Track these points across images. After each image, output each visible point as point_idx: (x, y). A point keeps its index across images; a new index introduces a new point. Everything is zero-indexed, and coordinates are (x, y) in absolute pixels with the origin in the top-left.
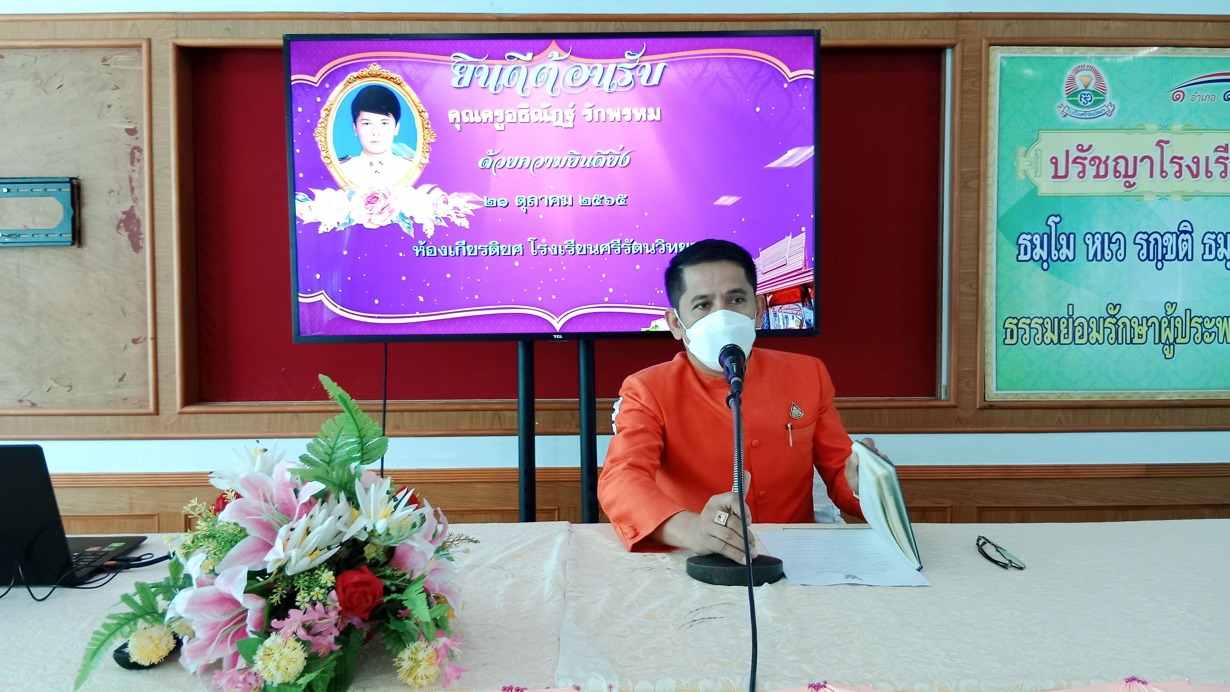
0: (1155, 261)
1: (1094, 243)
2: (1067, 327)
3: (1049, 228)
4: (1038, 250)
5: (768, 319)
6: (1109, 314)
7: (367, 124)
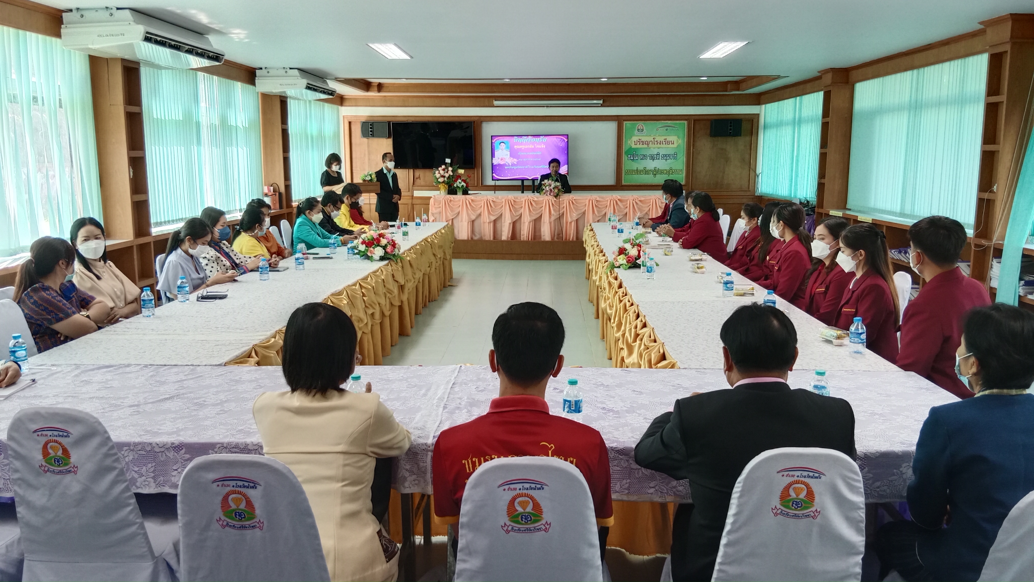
0: (653, 160)
1: (641, 156)
2: (637, 171)
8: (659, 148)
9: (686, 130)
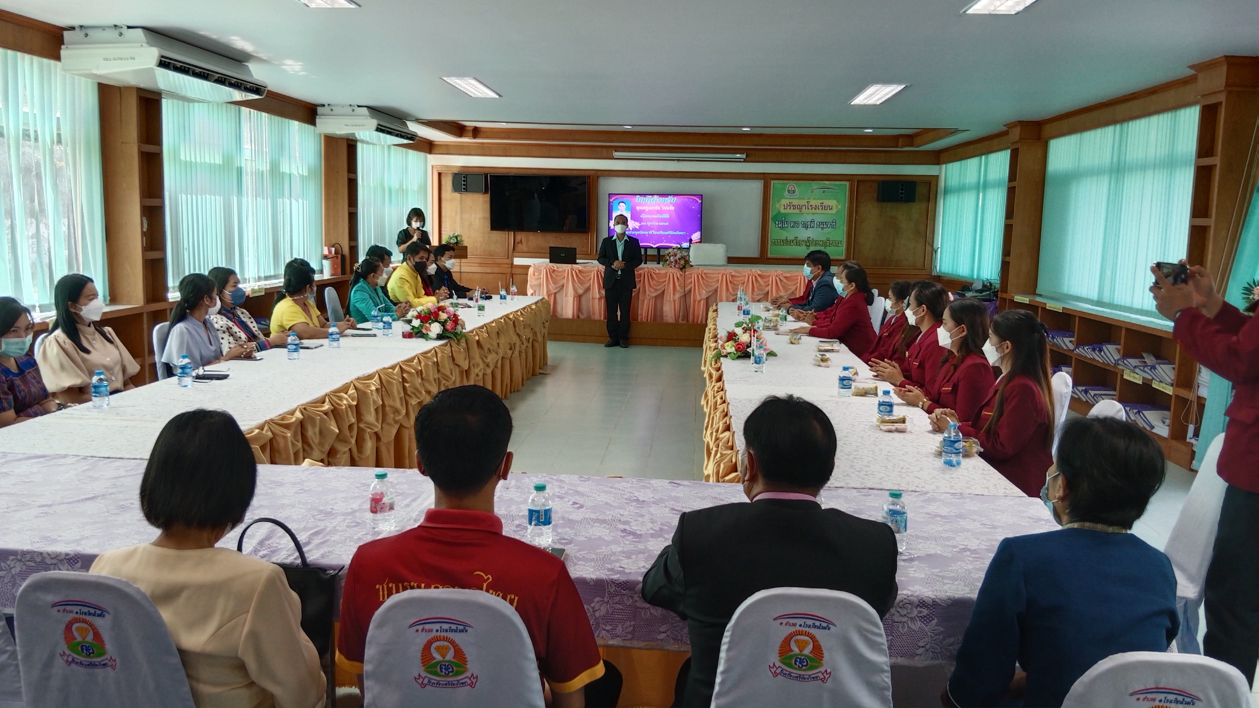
0: (806, 228)
1: (792, 223)
2: (786, 242)
6: (795, 239)
8: (813, 214)
9: (847, 193)
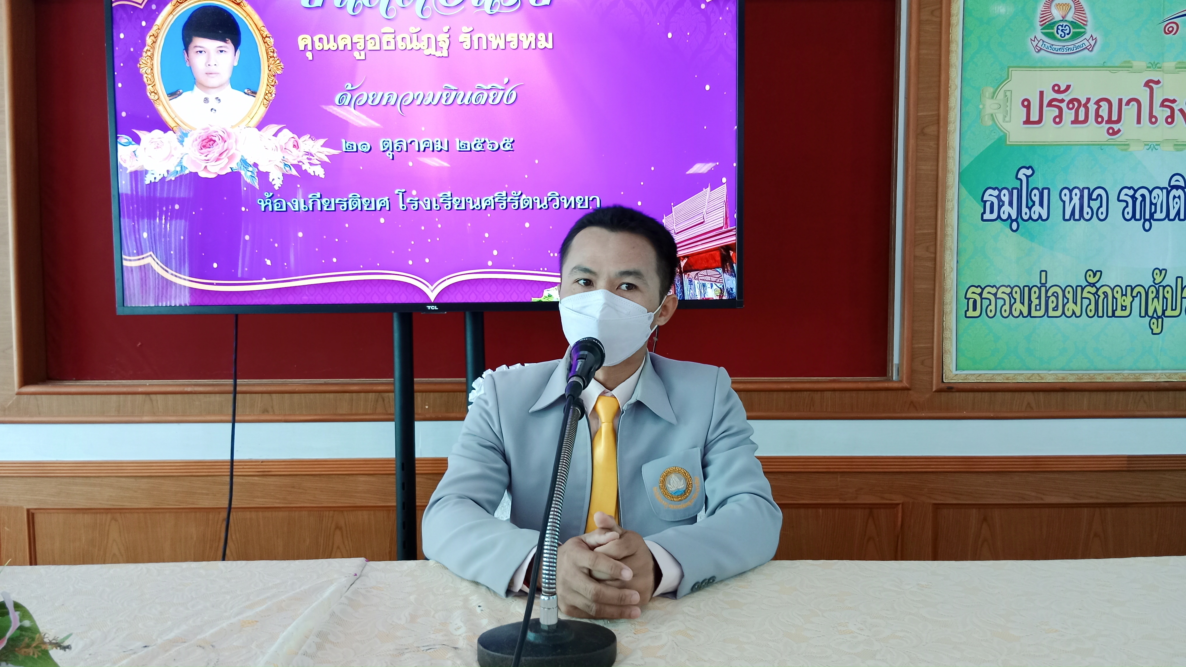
0: (1143, 220)
1: (1071, 199)
2: (1039, 297)
3: (1019, 181)
4: (1006, 208)
5: (682, 287)
6: (1088, 282)
7: (201, 52)
8: (1181, 146)
